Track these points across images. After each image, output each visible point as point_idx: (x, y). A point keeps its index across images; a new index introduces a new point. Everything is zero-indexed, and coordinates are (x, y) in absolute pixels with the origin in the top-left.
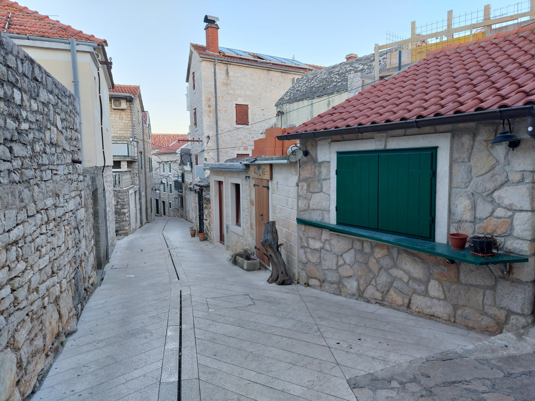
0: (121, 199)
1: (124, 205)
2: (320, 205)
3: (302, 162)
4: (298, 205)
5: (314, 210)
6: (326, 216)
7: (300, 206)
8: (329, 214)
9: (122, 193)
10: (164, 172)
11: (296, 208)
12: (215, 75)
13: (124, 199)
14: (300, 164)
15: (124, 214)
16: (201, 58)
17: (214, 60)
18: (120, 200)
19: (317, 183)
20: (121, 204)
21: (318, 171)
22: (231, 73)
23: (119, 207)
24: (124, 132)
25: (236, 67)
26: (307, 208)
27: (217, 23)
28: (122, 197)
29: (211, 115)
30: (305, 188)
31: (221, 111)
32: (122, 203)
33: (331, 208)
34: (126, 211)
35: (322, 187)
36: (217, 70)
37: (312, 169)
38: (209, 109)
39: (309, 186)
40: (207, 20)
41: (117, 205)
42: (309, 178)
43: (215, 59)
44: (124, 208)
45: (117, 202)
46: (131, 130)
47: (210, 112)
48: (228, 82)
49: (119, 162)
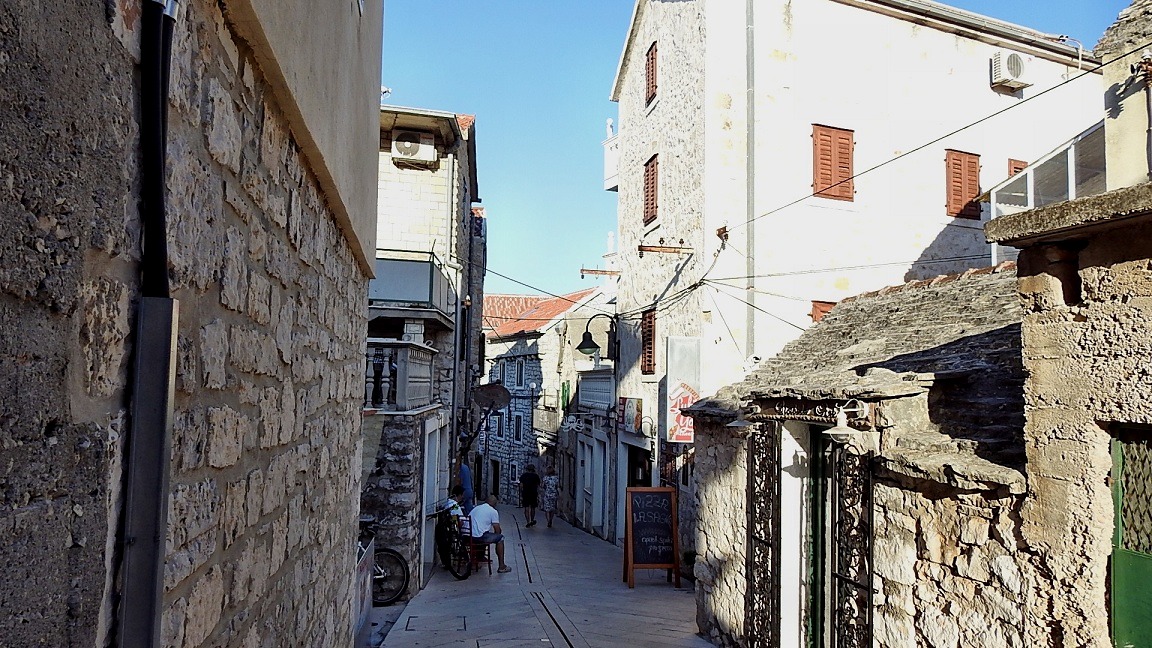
0: (396, 452)
1: (402, 478)
9: (400, 426)
13: (405, 452)
15: (403, 510)
18: (390, 457)
20: (393, 473)
23: (385, 482)
24: (420, 238)
28: (397, 445)
29: (732, 155)
32: (397, 467)
34: (407, 499)
41: (379, 473)
44: (404, 490)
45: (381, 462)
46: (443, 231)
49: (399, 321)
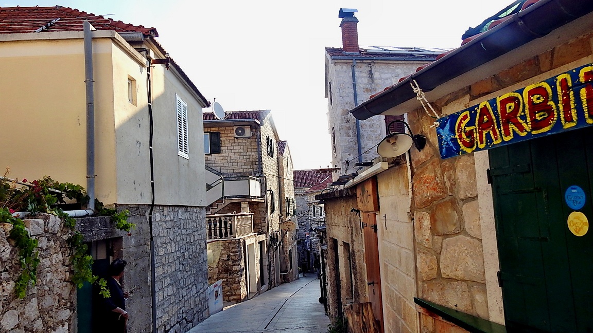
1: (236, 261)
2: (461, 268)
3: (416, 163)
4: (416, 266)
5: (450, 279)
6: (479, 297)
7: (419, 270)
8: (485, 291)
9: (234, 243)
10: (314, 216)
11: (413, 273)
12: (354, 80)
13: (236, 252)
14: (412, 168)
15: (237, 272)
16: (333, 61)
17: (351, 61)
18: (231, 254)
19: (450, 211)
21: (449, 178)
22: (376, 75)
23: (230, 263)
24: (249, 167)
25: (383, 66)
26: (435, 272)
27: (356, 15)
28: (233, 250)
29: (351, 132)
30: (427, 223)
31: (364, 127)
32: (234, 257)
33: (487, 277)
34: (238, 268)
35: (461, 221)
36: (356, 73)
37: (436, 176)
38: (348, 125)
39: (433, 220)
40: (342, 14)
41: (228, 260)
42: (433, 199)
43: (352, 59)
44: (237, 265)
45: (229, 256)
46: (257, 163)
47: (349, 128)
48: (373, 86)
49: (239, 204)
